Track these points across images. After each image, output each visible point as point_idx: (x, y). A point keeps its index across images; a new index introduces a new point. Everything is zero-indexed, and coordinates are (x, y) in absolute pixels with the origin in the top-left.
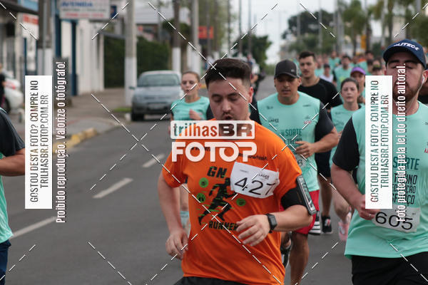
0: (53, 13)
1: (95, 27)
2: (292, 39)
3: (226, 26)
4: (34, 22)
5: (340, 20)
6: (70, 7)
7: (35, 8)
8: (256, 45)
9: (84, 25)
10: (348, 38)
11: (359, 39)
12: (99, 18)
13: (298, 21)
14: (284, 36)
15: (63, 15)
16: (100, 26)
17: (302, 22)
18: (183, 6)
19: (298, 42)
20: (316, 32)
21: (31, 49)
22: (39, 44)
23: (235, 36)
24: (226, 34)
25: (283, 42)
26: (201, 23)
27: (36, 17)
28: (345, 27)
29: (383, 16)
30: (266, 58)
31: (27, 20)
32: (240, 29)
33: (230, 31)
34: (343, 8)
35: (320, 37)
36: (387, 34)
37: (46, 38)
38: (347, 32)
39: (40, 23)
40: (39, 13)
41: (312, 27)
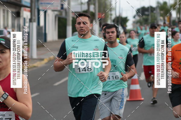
0: (37, 7)
1: (54, 13)
2: (138, 18)
3: (110, 13)
4: (28, 11)
5: (158, 10)
6: (43, 5)
7: (29, 5)
8: (122, 21)
9: (49, 12)
10: (162, 18)
11: (166, 18)
12: (55, 9)
13: (140, 11)
14: (134, 17)
15: (40, 8)
16: (56, 13)
17: (142, 11)
18: (92, 4)
19: (140, 20)
20: (148, 15)
21: (27, 22)
22: (31, 20)
23: (113, 17)
24: (110, 16)
25: (134, 20)
26: (99, 11)
27: (29, 9)
28: (161, 13)
29: (177, 9)
30: (126, 26)
31: (25, 10)
32: (116, 14)
33: (111, 15)
34: (159, 5)
35: (150, 18)
36: (178, 16)
37: (33, 18)
38: (161, 15)
39: (31, 12)
40: (31, 7)
41: (146, 13)
